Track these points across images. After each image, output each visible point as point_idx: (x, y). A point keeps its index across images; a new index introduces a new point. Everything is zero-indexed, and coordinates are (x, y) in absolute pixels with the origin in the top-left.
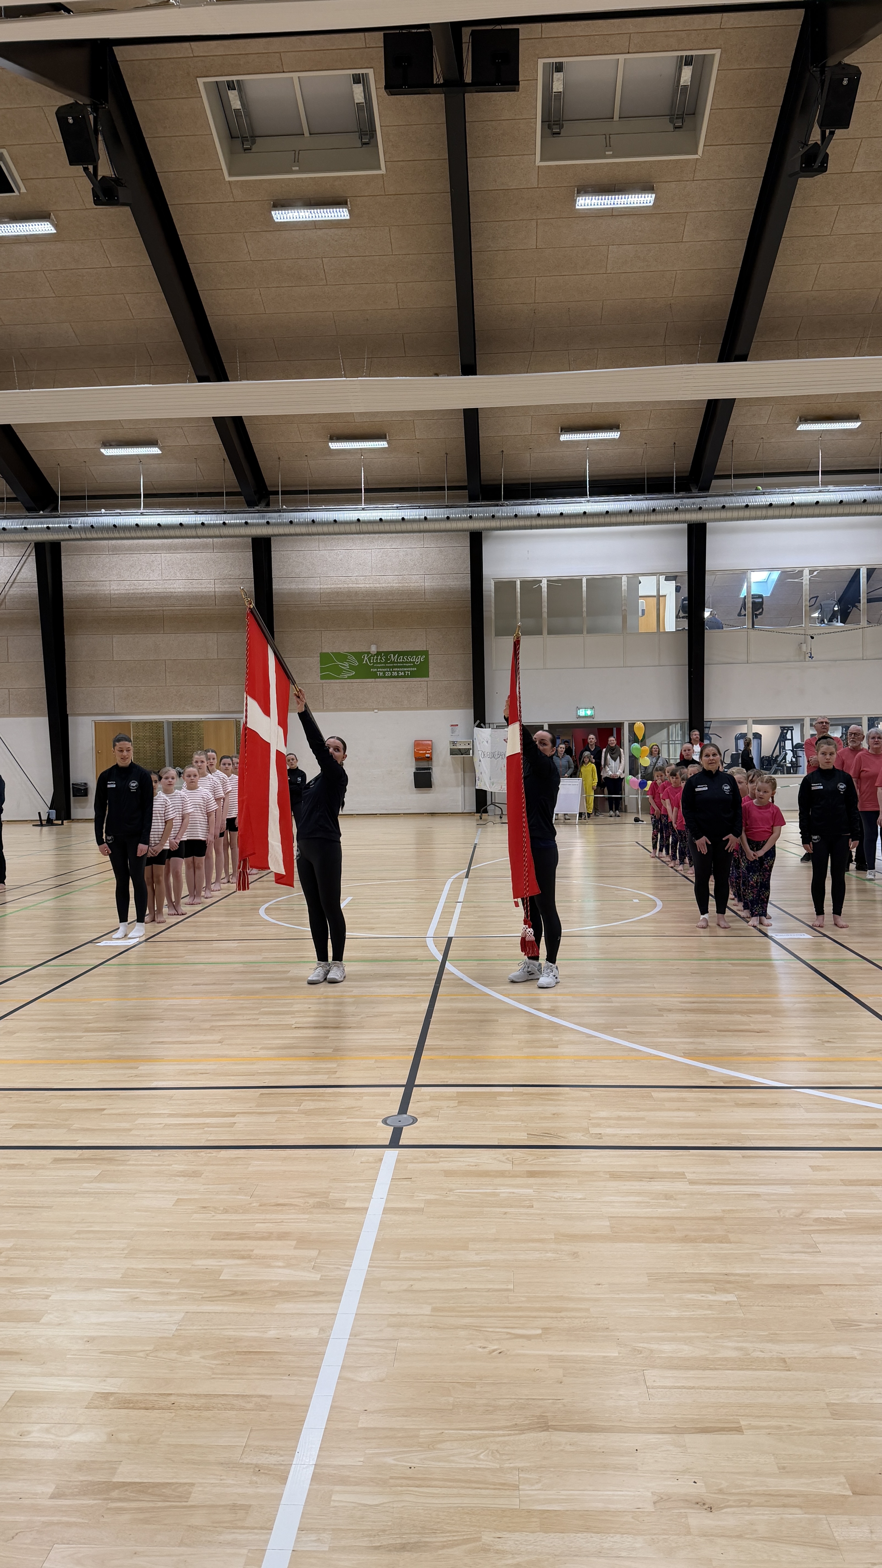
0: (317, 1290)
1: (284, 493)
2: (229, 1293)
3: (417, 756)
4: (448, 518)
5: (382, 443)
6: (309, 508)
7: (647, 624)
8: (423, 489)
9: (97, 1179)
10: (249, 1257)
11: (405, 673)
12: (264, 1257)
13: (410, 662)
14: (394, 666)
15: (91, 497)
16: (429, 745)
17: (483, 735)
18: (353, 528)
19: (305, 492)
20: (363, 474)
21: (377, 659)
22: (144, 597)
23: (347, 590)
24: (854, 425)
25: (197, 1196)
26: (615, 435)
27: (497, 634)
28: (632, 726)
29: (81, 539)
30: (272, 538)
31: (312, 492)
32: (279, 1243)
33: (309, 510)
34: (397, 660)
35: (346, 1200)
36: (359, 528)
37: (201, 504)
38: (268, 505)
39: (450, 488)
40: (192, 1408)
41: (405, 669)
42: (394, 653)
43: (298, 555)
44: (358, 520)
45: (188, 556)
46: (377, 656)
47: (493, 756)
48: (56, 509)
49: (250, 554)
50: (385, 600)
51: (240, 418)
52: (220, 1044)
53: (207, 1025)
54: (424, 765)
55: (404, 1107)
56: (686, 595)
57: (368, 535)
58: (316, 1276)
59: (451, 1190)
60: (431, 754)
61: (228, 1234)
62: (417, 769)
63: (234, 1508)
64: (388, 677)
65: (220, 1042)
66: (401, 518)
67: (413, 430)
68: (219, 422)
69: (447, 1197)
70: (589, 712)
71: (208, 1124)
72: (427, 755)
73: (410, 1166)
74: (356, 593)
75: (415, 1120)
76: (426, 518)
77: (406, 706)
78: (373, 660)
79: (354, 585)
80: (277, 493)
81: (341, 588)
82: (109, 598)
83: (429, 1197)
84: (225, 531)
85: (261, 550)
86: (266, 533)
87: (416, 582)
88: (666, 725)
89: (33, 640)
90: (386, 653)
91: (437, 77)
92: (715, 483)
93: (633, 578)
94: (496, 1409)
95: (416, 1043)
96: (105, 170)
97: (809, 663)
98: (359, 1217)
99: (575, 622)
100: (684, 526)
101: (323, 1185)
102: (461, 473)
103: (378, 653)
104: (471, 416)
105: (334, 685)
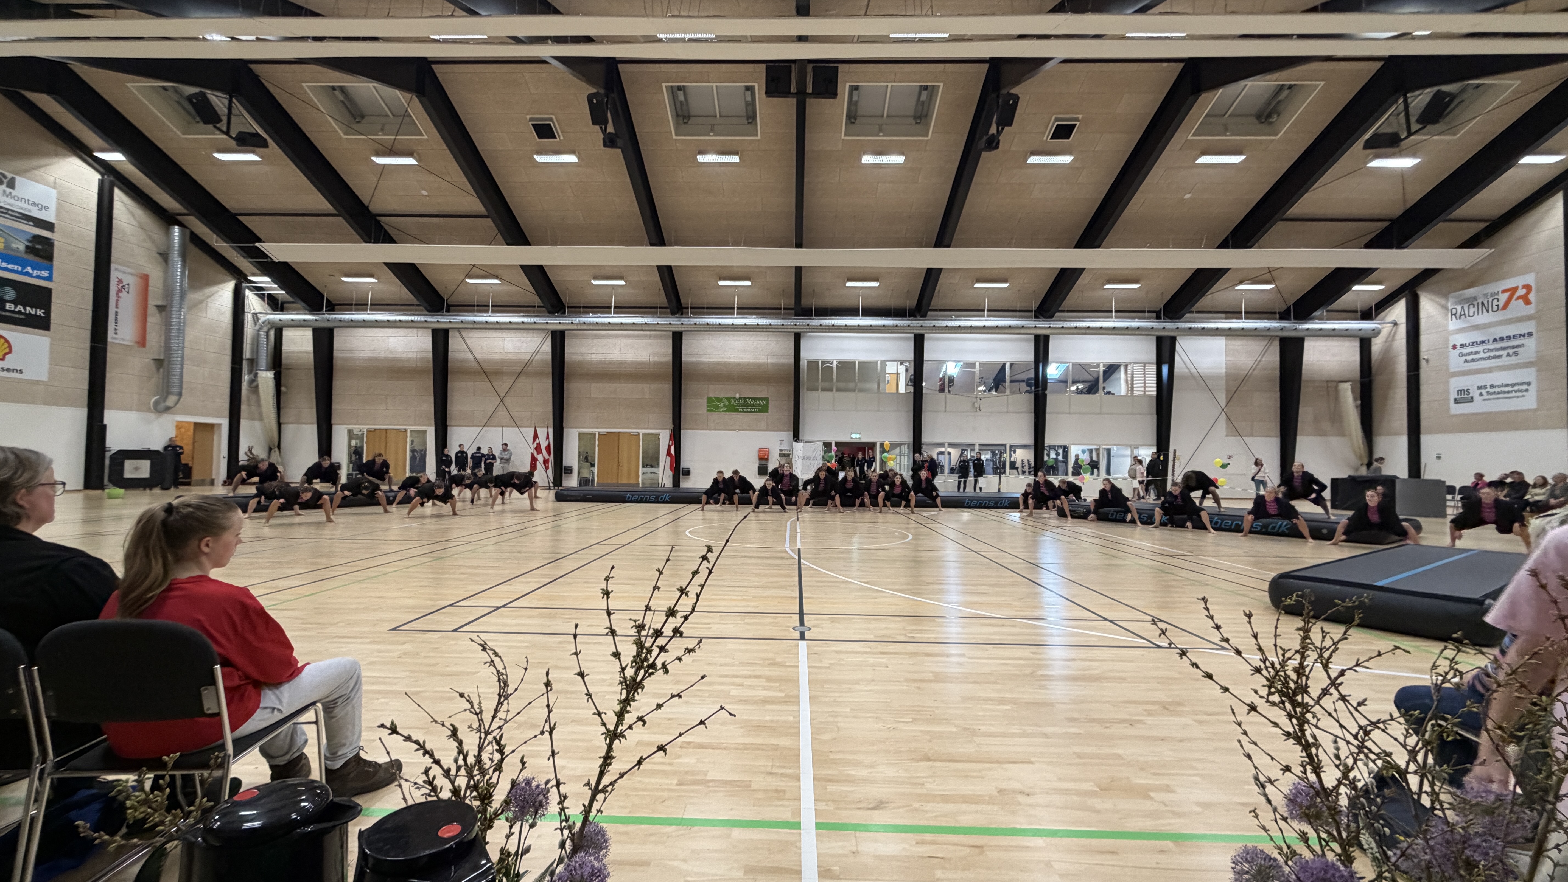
0: (786, 700)
1: (692, 308)
3: (761, 457)
4: (783, 325)
5: (748, 282)
6: (705, 316)
7: (891, 389)
8: (769, 309)
11: (754, 410)
13: (758, 404)
14: (748, 406)
15: (584, 307)
16: (768, 450)
17: (798, 446)
18: (729, 328)
19: (703, 308)
20: (736, 299)
21: (739, 402)
22: (611, 363)
23: (723, 362)
24: (1005, 285)
26: (876, 284)
27: (808, 390)
28: (882, 444)
29: (578, 330)
30: (684, 332)
31: (707, 308)
33: (705, 318)
34: (750, 402)
35: (785, 662)
36: (733, 329)
37: (645, 313)
38: (682, 314)
39: (784, 309)
41: (755, 408)
42: (749, 399)
43: (696, 342)
44: (732, 324)
45: (636, 341)
46: (740, 400)
47: (804, 458)
48: (564, 313)
49: (670, 341)
50: (745, 369)
51: (670, 267)
54: (764, 462)
55: (802, 623)
56: (912, 373)
57: (738, 333)
58: (782, 694)
59: (842, 659)
60: (769, 456)
62: (761, 464)
64: (745, 412)
66: (757, 324)
67: (766, 276)
68: (659, 268)
69: (841, 662)
70: (858, 436)
72: (765, 457)
73: (815, 648)
74: (729, 365)
75: (810, 629)
76: (770, 325)
77: (754, 429)
78: (737, 402)
79: (728, 360)
80: (687, 308)
81: (719, 361)
82: (590, 363)
83: (830, 662)
84: (658, 327)
85: (677, 338)
86: (680, 329)
87: (763, 359)
88: (899, 445)
89: (547, 385)
90: (745, 399)
91: (793, 89)
92: (929, 313)
93: (884, 363)
94: (900, 752)
95: (797, 595)
96: (610, 129)
97: (979, 413)
98: (796, 670)
99: (851, 385)
100: (912, 335)
101: (771, 655)
102: (791, 302)
103: (740, 398)
104: (799, 270)
105: (715, 416)
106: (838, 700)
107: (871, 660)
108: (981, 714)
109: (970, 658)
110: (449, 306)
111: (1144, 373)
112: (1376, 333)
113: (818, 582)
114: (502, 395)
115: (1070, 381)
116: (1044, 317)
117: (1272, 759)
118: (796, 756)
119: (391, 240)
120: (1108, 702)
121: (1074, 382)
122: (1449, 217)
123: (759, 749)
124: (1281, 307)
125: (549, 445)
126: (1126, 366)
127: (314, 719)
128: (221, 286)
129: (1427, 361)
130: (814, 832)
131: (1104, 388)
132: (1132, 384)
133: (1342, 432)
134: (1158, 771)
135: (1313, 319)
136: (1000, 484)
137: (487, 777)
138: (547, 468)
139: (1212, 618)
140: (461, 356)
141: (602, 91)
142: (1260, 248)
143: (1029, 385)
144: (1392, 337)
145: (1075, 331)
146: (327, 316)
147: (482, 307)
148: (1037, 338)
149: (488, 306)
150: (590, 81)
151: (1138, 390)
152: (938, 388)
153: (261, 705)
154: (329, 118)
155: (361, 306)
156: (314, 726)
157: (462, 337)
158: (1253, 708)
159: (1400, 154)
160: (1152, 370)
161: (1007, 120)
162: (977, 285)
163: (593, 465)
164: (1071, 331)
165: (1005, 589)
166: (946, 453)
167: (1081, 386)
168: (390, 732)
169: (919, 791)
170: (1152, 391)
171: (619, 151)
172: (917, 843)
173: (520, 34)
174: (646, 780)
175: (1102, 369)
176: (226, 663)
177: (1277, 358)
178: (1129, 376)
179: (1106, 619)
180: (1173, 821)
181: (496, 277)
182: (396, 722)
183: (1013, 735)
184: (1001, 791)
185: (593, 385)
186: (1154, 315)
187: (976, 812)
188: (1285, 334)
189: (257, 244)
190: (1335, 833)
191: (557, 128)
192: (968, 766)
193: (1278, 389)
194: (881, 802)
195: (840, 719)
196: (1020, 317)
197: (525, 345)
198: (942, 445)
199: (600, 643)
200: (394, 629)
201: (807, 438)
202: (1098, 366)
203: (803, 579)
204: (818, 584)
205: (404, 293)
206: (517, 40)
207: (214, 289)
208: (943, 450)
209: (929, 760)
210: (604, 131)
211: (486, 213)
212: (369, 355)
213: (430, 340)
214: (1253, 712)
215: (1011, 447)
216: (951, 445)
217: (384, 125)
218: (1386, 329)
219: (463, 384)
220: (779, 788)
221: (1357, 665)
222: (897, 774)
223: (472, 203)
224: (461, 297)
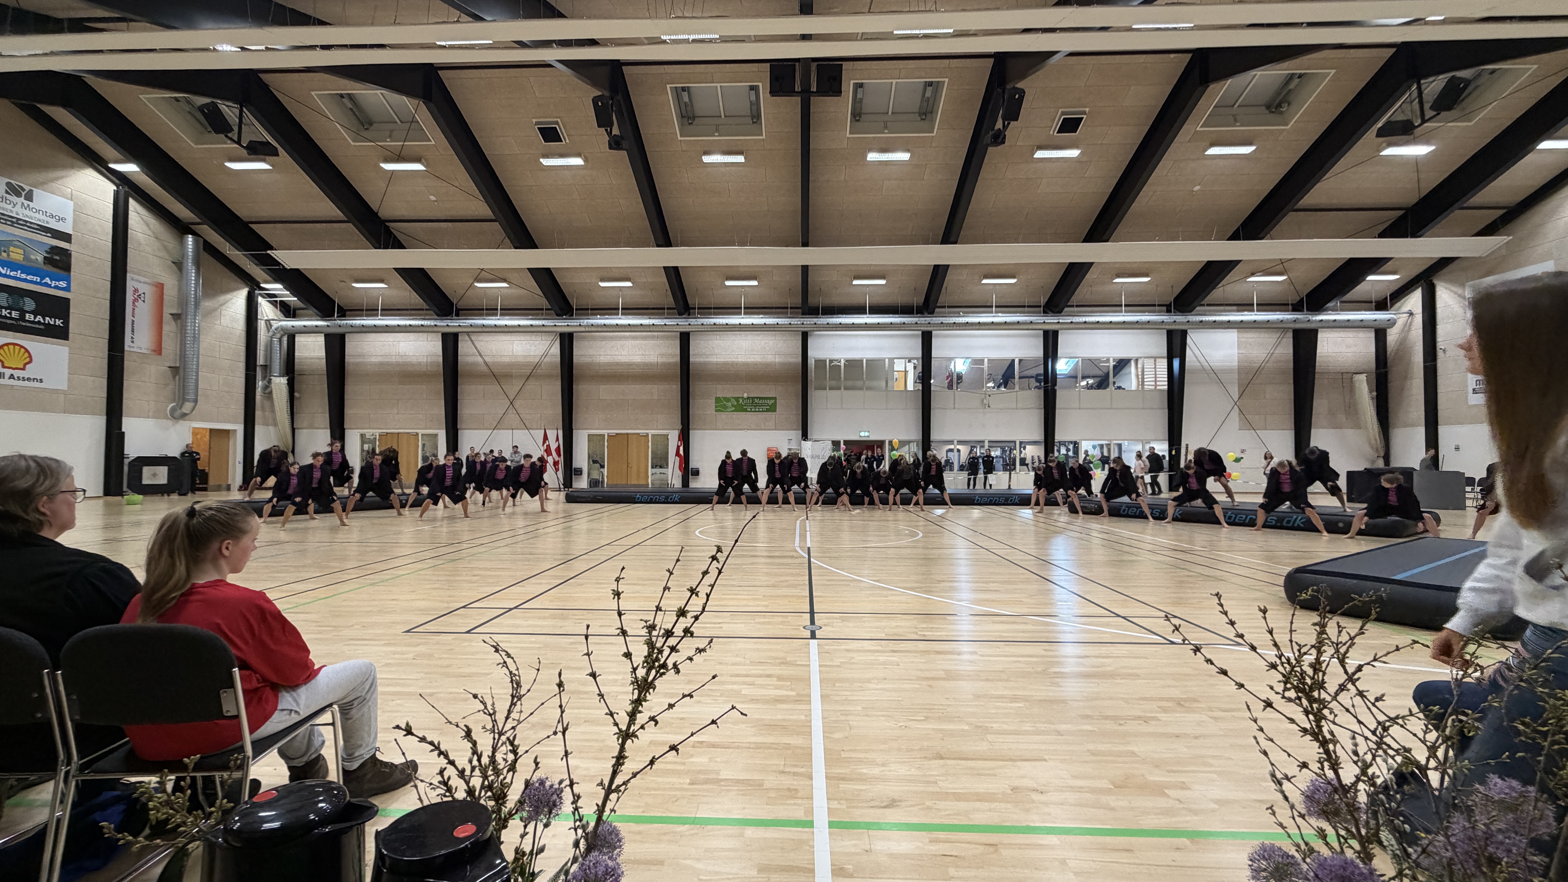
0: (797, 699)
1: (699, 308)
4: (790, 324)
5: (755, 282)
6: (712, 317)
7: (898, 386)
8: (776, 308)
11: (762, 410)
13: (766, 403)
14: (756, 405)
15: (592, 309)
17: (807, 444)
18: (737, 328)
19: (711, 308)
20: (743, 299)
21: (747, 401)
22: (619, 364)
23: (731, 362)
24: (1013, 281)
26: (883, 282)
27: (815, 389)
28: (891, 442)
29: (586, 332)
30: (691, 333)
31: (714, 308)
32: (765, 679)
34: (758, 402)
35: (796, 661)
36: (741, 329)
37: (652, 314)
38: (689, 315)
39: (791, 308)
41: (763, 407)
42: (757, 398)
43: (704, 343)
44: (740, 324)
45: (643, 342)
48: (572, 315)
49: (678, 342)
50: (752, 368)
51: (677, 267)
55: (812, 622)
56: (921, 370)
57: (745, 332)
58: (794, 693)
59: (853, 658)
64: (753, 412)
66: (764, 324)
67: (773, 275)
68: (666, 269)
70: (867, 434)
73: (826, 647)
74: (736, 364)
75: (821, 628)
76: (778, 324)
77: (763, 426)
78: (745, 402)
79: (736, 360)
80: (694, 308)
81: (727, 361)
82: (599, 364)
83: (841, 660)
84: (665, 329)
85: (685, 339)
86: (687, 330)
87: (770, 359)
88: (908, 442)
89: (556, 387)
90: (753, 398)
91: (798, 88)
92: (937, 310)
93: (892, 360)
94: (912, 750)
95: (808, 594)
96: (616, 131)
97: (987, 410)
98: (807, 669)
99: (859, 383)
100: (920, 333)
101: (782, 655)
102: (798, 301)
103: (748, 398)
104: (805, 269)
105: (723, 416)
106: (849, 698)
107: (882, 659)
108: (993, 711)
109: (982, 656)
110: (458, 310)
111: (1155, 368)
112: (1392, 323)
113: (827, 580)
114: (511, 398)
115: (1080, 376)
116: (1053, 312)
117: (1289, 755)
118: (808, 754)
119: (400, 246)
120: (1122, 699)
121: (1084, 378)
122: (1465, 205)
123: (771, 748)
124: (1293, 298)
125: (559, 447)
126: (1137, 361)
127: (331, 721)
128: (235, 293)
129: (1444, 351)
130: (827, 830)
131: (1114, 383)
132: (1143, 378)
133: (1357, 425)
134: (1174, 769)
135: (1326, 310)
136: (1010, 481)
137: (502, 777)
138: (557, 470)
139: (1226, 613)
140: (471, 359)
141: (607, 94)
142: (1272, 239)
143: (1038, 381)
144: (1407, 327)
145: (1084, 326)
146: (339, 322)
147: (491, 311)
148: (1046, 333)
149: (497, 309)
150: (595, 84)
151: (1149, 385)
152: (946, 385)
153: (279, 707)
154: (338, 126)
155: (372, 311)
156: (331, 727)
157: (471, 340)
158: (1269, 704)
159: (1415, 141)
160: (1163, 364)
161: (1013, 115)
162: (985, 281)
163: (602, 467)
164: (1081, 326)
165: (1017, 587)
166: (955, 451)
167: (1091, 381)
168: (405, 733)
169: (931, 789)
170: (1163, 385)
171: (625, 152)
172: (930, 842)
173: (525, 39)
174: (660, 780)
175: (1112, 363)
176: (244, 666)
177: (1291, 351)
178: (1140, 370)
179: (1118, 616)
180: (1188, 818)
181: (504, 280)
182: (411, 724)
183: (1026, 733)
184: (1014, 789)
185: (602, 386)
186: (1165, 308)
187: (990, 810)
188: (1298, 326)
189: (269, 252)
190: (1354, 830)
191: (562, 132)
192: (980, 764)
193: (1292, 381)
194: (894, 801)
195: (850, 718)
196: (1028, 312)
197: (533, 348)
198: (951, 442)
199: (612, 643)
200: (408, 631)
201: (815, 437)
202: (1108, 360)
203: (813, 578)
204: (829, 583)
205: (413, 298)
206: (522, 45)
207: (228, 296)
208: (952, 447)
209: (942, 758)
210: (609, 133)
211: (494, 218)
212: (379, 359)
213: (440, 343)
214: (1269, 709)
215: (1021, 443)
216: (960, 442)
217: (392, 131)
218: (1402, 319)
219: (473, 387)
220: (792, 787)
221: (1375, 660)
222: (909, 773)
223: (480, 207)
224: (470, 300)
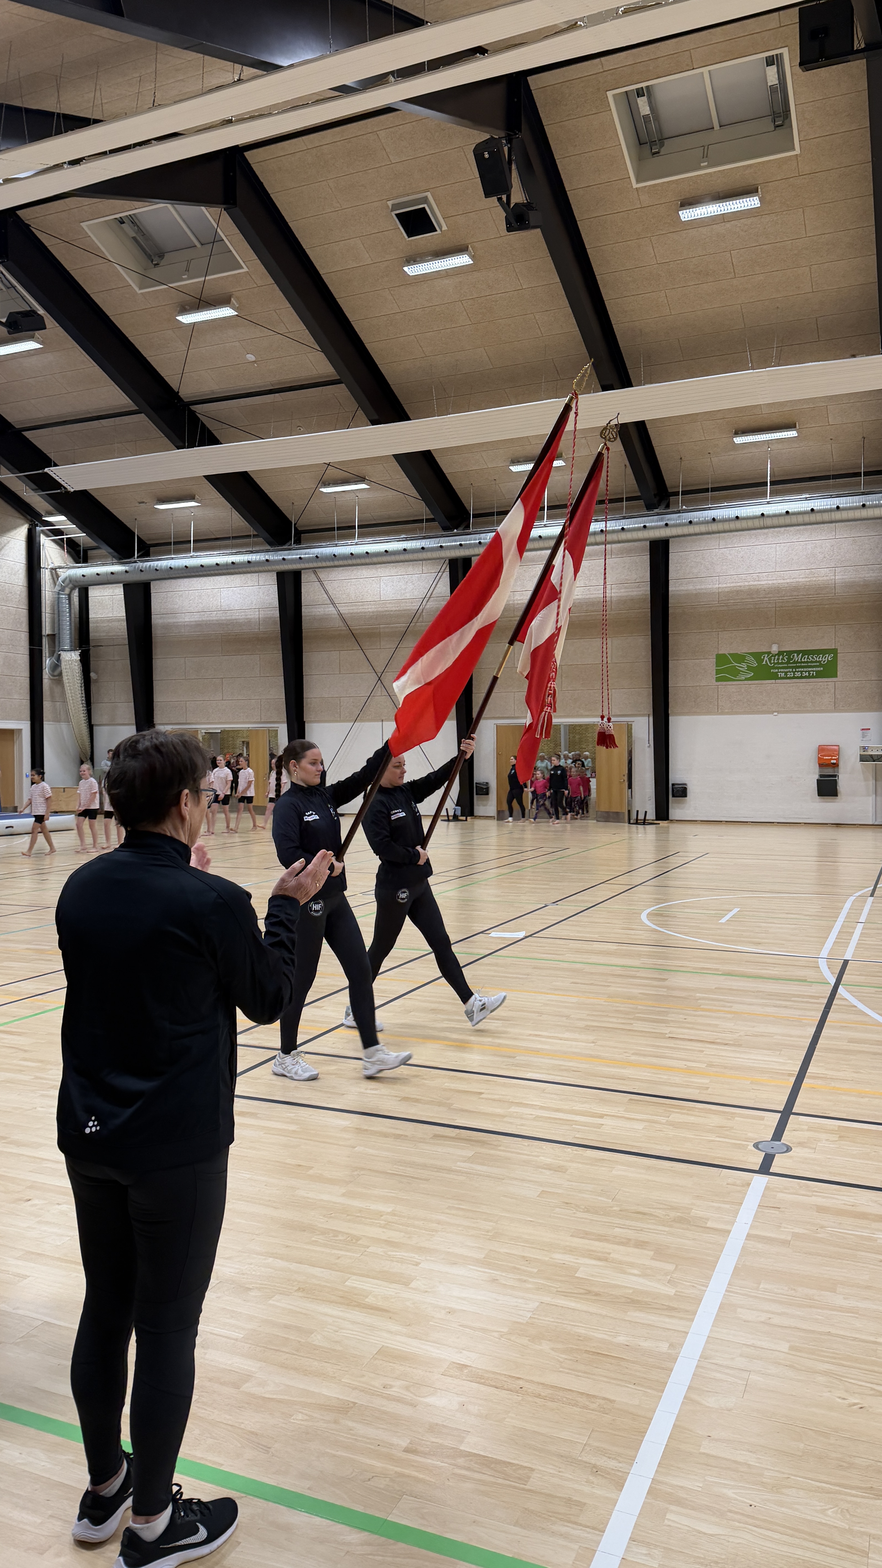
0: (671, 1304)
1: (684, 493)
2: (582, 1291)
3: (821, 762)
4: (864, 505)
5: (791, 432)
6: (710, 506)
8: (835, 477)
9: (470, 1160)
10: (606, 1260)
11: (809, 674)
12: (621, 1263)
13: (816, 662)
14: (797, 666)
16: (835, 750)
18: (757, 523)
19: (707, 490)
20: (769, 466)
21: (778, 659)
23: (748, 588)
25: (560, 1191)
30: (670, 540)
31: (714, 489)
32: (636, 1250)
33: (710, 509)
34: (801, 659)
35: (708, 1219)
36: (763, 522)
38: (668, 506)
40: (539, 1396)
41: (810, 669)
42: (798, 652)
43: (697, 555)
44: (763, 514)
46: (779, 656)
48: (468, 527)
49: (647, 558)
50: (790, 596)
51: (643, 422)
52: (593, 1045)
53: (582, 1024)
54: (829, 771)
55: (779, 1134)
57: (773, 529)
58: (671, 1291)
59: (822, 1227)
60: (837, 760)
61: (587, 1233)
62: (821, 776)
63: (569, 1502)
64: (790, 678)
65: (593, 1042)
66: (810, 509)
67: (826, 416)
69: (817, 1233)
71: (576, 1121)
72: (832, 761)
73: (780, 1195)
74: (758, 591)
75: (789, 1149)
76: (838, 507)
77: (809, 709)
78: (774, 660)
79: (756, 583)
80: (677, 494)
81: (740, 586)
83: (797, 1230)
84: (624, 536)
85: (659, 552)
86: (664, 535)
87: (824, 576)
90: (789, 653)
91: (859, 42)
95: (797, 1068)
96: (518, 196)
98: (720, 1239)
103: (780, 653)
105: (731, 688)
110: (299, 533)
113: (850, 1039)
118: (637, 1433)
119: (211, 440)
123: (576, 1403)
128: (11, 534)
140: (319, 610)
141: (500, 133)
146: (141, 564)
147: (345, 530)
149: (353, 528)
150: (476, 122)
154: (119, 268)
155: (182, 545)
157: (319, 580)
171: (536, 233)
181: (362, 479)
189: (47, 469)
191: (436, 214)
197: (411, 586)
203: (823, 1030)
204: (851, 1044)
205: (235, 520)
210: (507, 205)
211: (338, 377)
212: (197, 618)
213: (275, 589)
217: (189, 261)
219: (324, 655)
220: (576, 1497)
223: (315, 363)
224: (315, 515)
